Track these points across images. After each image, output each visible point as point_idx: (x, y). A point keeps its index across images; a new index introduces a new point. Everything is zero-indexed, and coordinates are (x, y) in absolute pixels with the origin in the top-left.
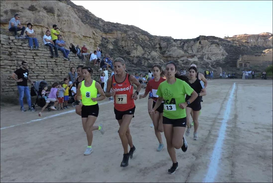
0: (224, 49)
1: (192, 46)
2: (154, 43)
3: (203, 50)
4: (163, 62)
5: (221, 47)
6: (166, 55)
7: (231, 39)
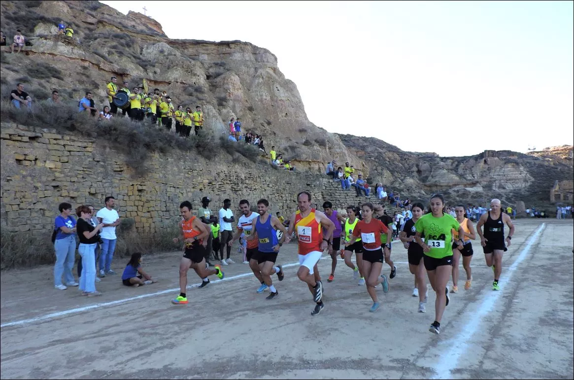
0: (527, 171)
1: (473, 167)
2: (408, 164)
3: (491, 174)
4: (425, 194)
5: (522, 168)
6: (428, 183)
7: (540, 153)
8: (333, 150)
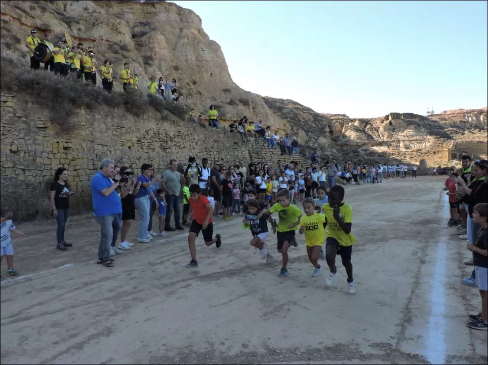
2: (321, 125)
4: (336, 152)
5: (423, 130)
6: (339, 143)
7: (438, 116)
8: (256, 110)
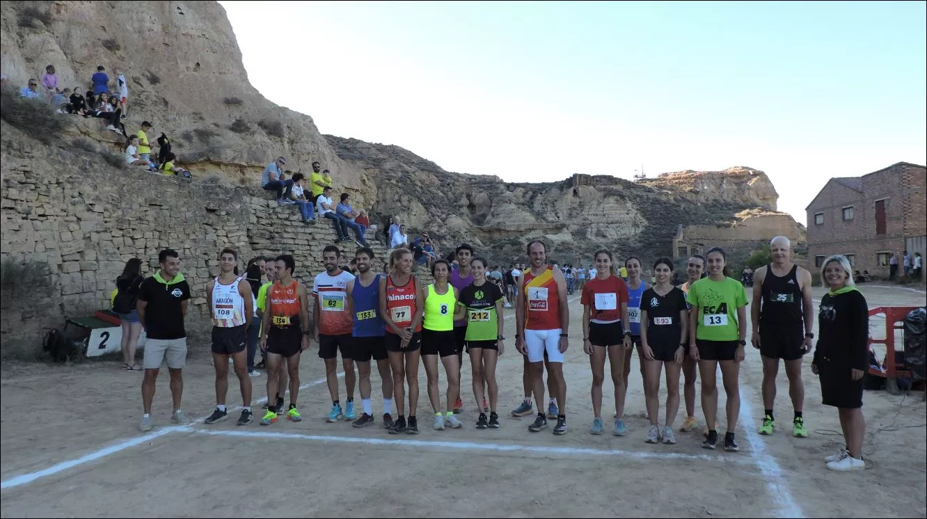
0: (638, 210)
1: (556, 201)
2: (454, 194)
3: (583, 213)
5: (629, 204)
6: (486, 226)
7: (654, 182)
